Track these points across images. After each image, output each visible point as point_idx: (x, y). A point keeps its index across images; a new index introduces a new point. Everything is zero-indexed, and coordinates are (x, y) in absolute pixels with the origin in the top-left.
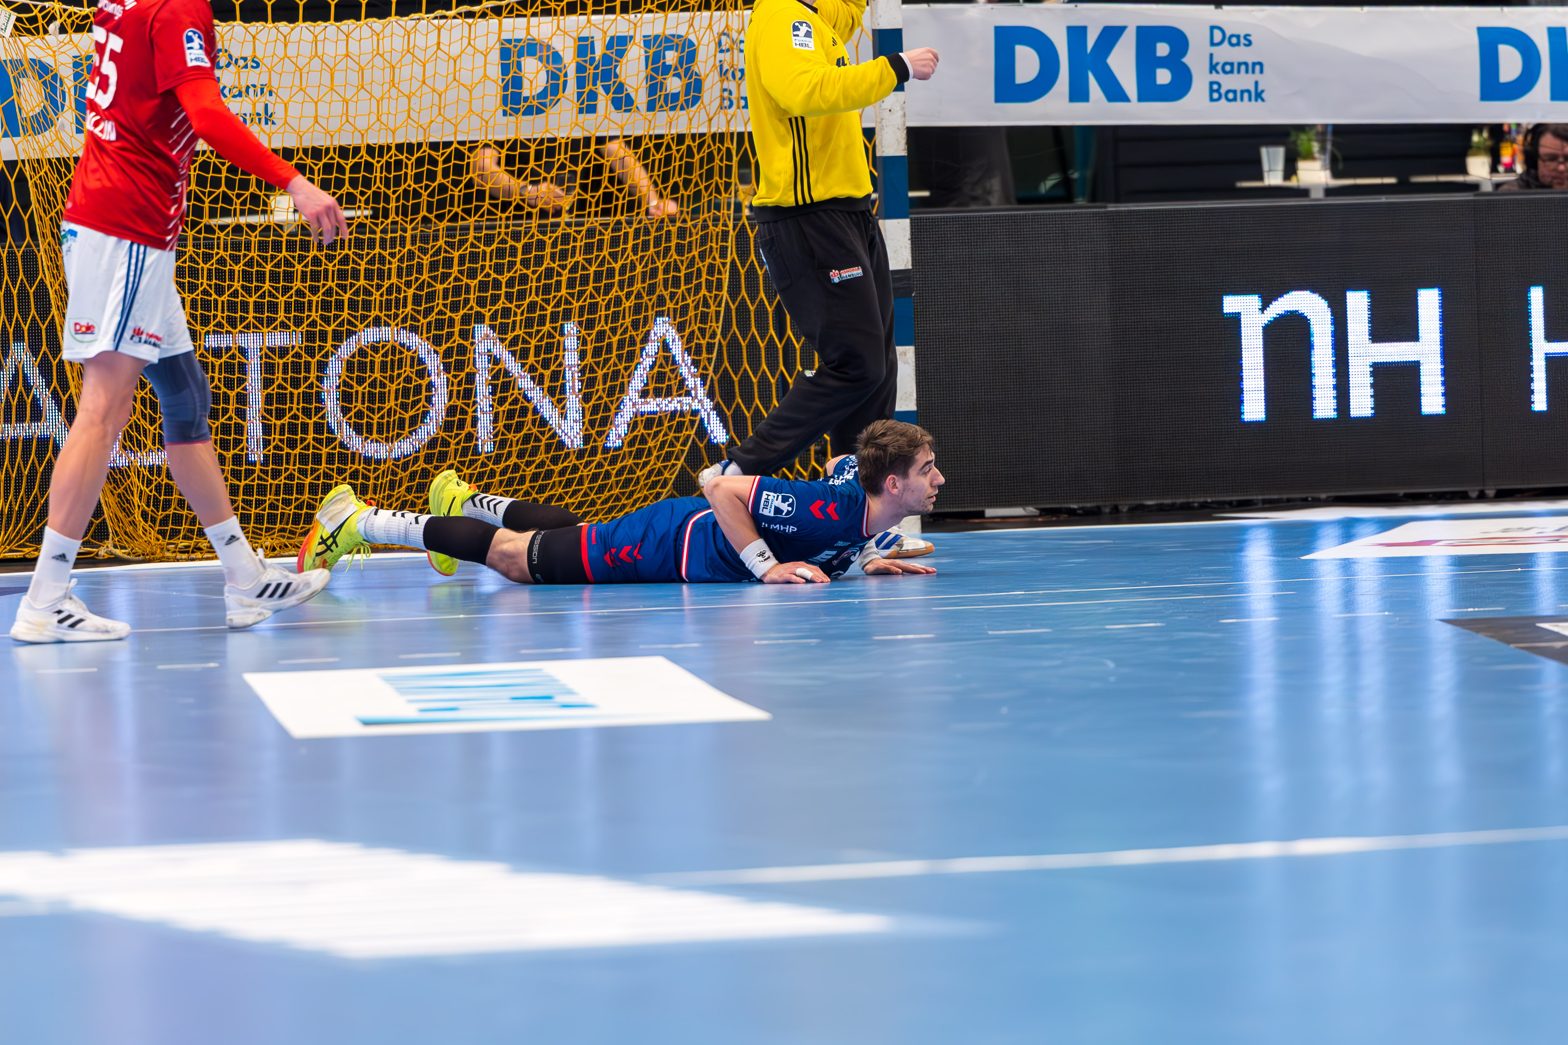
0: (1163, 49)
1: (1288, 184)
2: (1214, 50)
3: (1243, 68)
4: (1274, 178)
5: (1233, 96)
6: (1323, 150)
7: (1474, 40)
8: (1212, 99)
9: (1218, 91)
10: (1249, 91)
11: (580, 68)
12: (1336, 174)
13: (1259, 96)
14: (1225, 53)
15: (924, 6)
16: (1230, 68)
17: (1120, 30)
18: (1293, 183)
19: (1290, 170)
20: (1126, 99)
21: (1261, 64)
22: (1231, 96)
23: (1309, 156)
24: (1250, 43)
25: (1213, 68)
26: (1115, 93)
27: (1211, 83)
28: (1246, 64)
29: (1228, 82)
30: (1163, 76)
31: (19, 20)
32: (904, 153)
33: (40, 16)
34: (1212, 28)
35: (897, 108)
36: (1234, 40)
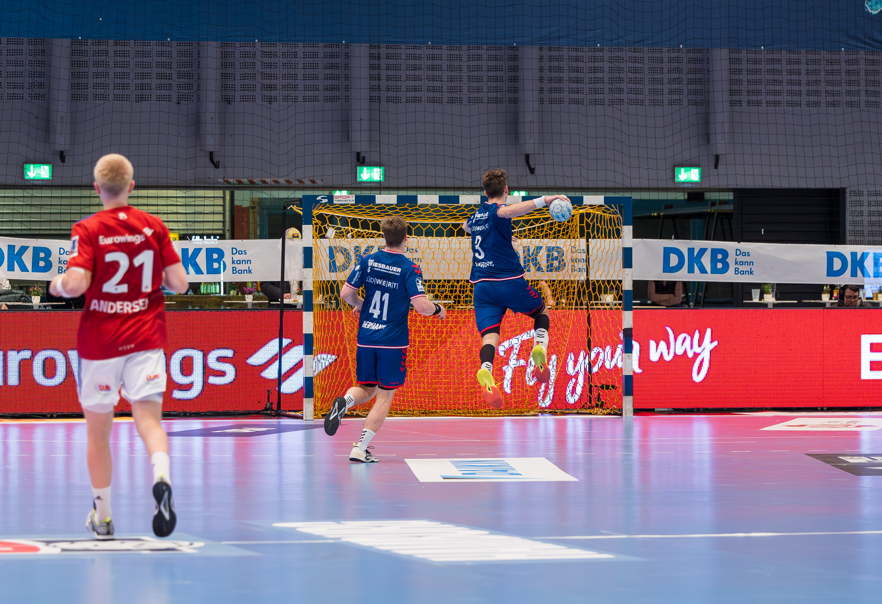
0: (720, 256)
1: (760, 302)
2: (737, 257)
3: (746, 263)
4: (756, 300)
5: (743, 273)
6: (773, 291)
7: (825, 256)
8: (735, 274)
9: (738, 271)
10: (748, 271)
11: (525, 257)
12: (777, 299)
13: (751, 273)
14: (740, 258)
15: (640, 239)
16: (742, 263)
17: (706, 249)
18: (762, 302)
19: (761, 298)
20: (707, 273)
21: (752, 262)
22: (742, 273)
23: (768, 293)
24: (749, 255)
25: (736, 263)
26: (703, 270)
27: (736, 268)
28: (747, 262)
29: (741, 268)
30: (719, 265)
31: (336, 232)
32: (632, 289)
33: (344, 231)
34: (737, 250)
35: (630, 274)
36: (744, 254)
